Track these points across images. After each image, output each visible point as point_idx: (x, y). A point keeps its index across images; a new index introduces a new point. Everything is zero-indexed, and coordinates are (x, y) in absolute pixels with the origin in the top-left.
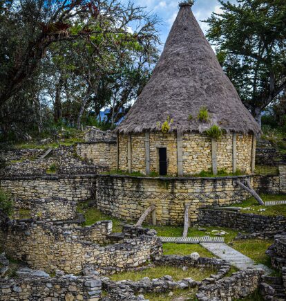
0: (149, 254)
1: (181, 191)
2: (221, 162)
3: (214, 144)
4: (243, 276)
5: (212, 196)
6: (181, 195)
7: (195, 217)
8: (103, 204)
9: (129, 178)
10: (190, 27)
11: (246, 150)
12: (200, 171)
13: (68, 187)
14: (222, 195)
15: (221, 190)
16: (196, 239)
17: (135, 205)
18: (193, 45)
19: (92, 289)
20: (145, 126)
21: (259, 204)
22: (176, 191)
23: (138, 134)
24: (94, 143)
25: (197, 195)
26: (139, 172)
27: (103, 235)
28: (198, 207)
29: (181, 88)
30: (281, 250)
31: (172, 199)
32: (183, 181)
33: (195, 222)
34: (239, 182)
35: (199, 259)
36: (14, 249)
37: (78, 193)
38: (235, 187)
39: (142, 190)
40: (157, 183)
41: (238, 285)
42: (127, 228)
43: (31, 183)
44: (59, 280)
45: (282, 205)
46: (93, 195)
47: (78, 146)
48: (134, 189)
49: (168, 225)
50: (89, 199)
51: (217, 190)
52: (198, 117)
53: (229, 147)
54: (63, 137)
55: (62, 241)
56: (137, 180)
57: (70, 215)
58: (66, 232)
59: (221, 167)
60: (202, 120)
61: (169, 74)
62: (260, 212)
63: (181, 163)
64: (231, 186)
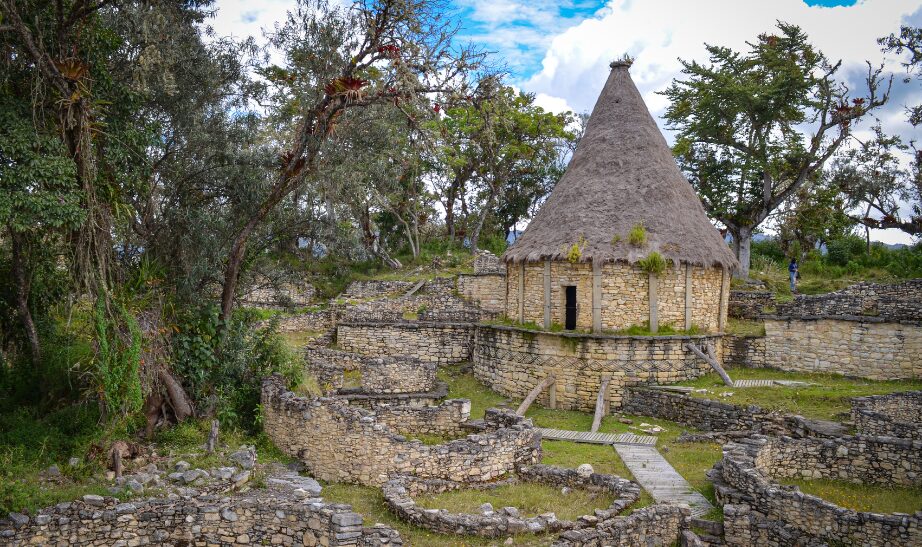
0: (513, 460)
1: (596, 356)
2: (666, 313)
3: (653, 282)
4: (651, 516)
5: (646, 366)
6: (595, 363)
7: (617, 400)
8: (481, 369)
9: (518, 331)
10: (626, 98)
11: (710, 294)
12: (629, 325)
13: (432, 341)
14: (664, 366)
15: (662, 357)
16: (610, 438)
17: (526, 375)
18: (629, 126)
19: (342, 529)
20: (545, 251)
21: (724, 384)
22: (588, 356)
23: (533, 263)
24: (483, 275)
25: (621, 364)
26: (534, 322)
27: (455, 422)
28: (623, 384)
29: (605, 192)
30: (729, 472)
31: (582, 369)
32: (599, 341)
33: (618, 409)
34: (692, 345)
35: (592, 476)
36: (287, 439)
37: (447, 351)
38: (686, 354)
39: (536, 351)
40: (559, 342)
41: (640, 533)
42: (492, 413)
43: (379, 333)
44: (296, 507)
45: (761, 388)
46: (470, 355)
47: (461, 279)
48: (525, 350)
49: (575, 409)
50: (464, 361)
51: (655, 357)
52: (629, 239)
53: (679, 289)
54: (447, 266)
55: (358, 432)
56: (530, 336)
57: (423, 385)
58: (365, 418)
59: (665, 320)
60: (635, 244)
61: (588, 170)
62: (723, 397)
63: (598, 312)
64: (680, 352)
